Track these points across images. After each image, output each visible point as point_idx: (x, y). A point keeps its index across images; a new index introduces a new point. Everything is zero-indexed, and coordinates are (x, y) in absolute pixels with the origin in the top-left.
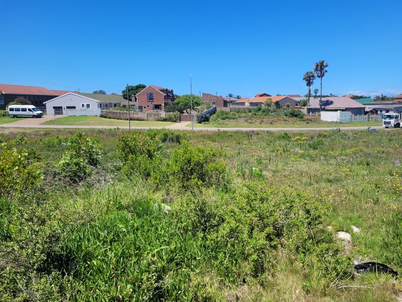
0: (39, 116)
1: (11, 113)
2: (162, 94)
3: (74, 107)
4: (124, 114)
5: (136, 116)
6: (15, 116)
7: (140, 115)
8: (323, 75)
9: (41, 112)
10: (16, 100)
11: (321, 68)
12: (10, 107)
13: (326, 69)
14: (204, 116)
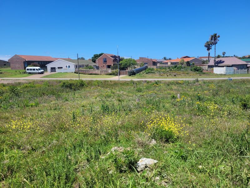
0: (42, 73)
1: (27, 71)
2: (111, 59)
3: (62, 68)
4: (87, 71)
5: (94, 72)
6: (30, 73)
7: (97, 71)
8: (216, 43)
9: (43, 71)
10: (31, 64)
11: (215, 38)
12: (27, 68)
13: (218, 39)
14: (132, 72)
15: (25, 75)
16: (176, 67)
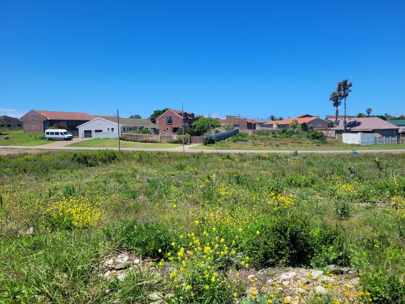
0: (69, 139)
1: (47, 136)
2: (179, 118)
3: (101, 131)
4: (140, 136)
5: (150, 139)
6: (50, 139)
7: (154, 137)
8: (347, 95)
9: (71, 135)
10: (55, 125)
11: (344, 87)
12: (47, 131)
13: (350, 88)
14: (209, 139)
15: (43, 141)
16: (284, 132)
